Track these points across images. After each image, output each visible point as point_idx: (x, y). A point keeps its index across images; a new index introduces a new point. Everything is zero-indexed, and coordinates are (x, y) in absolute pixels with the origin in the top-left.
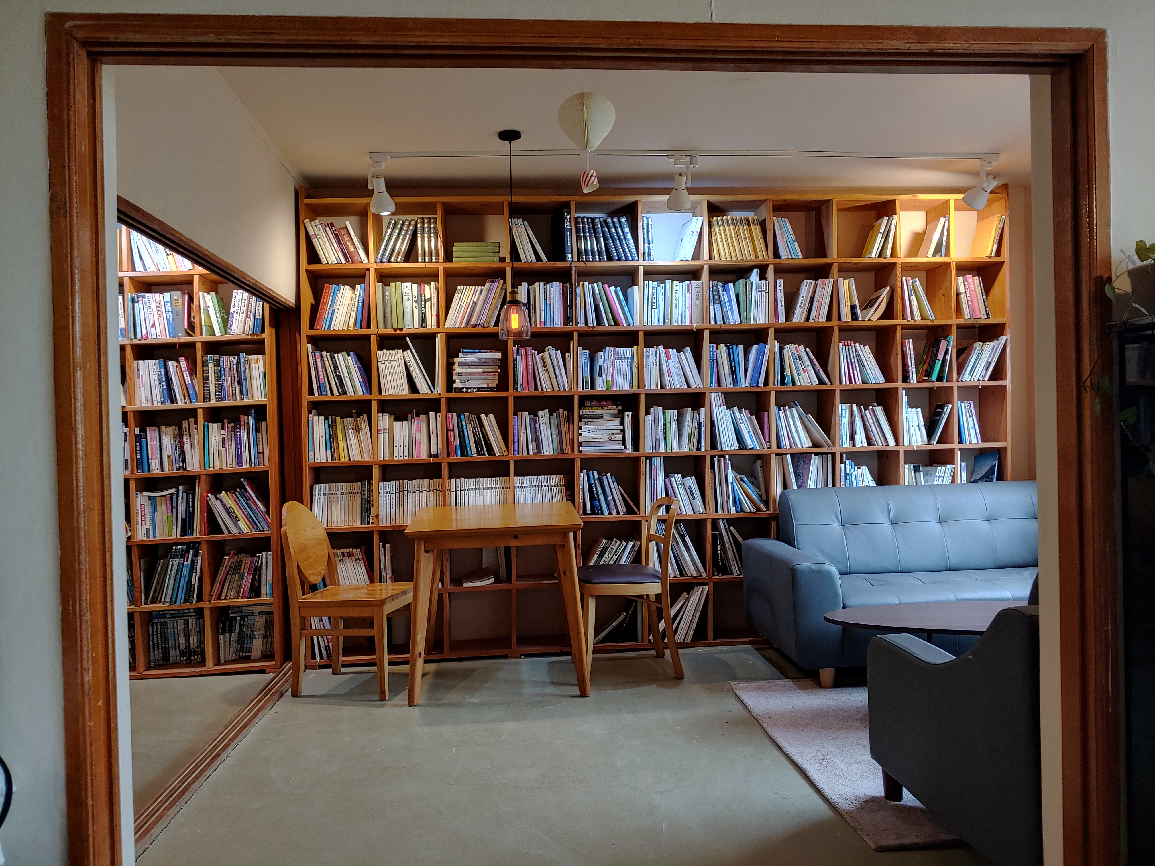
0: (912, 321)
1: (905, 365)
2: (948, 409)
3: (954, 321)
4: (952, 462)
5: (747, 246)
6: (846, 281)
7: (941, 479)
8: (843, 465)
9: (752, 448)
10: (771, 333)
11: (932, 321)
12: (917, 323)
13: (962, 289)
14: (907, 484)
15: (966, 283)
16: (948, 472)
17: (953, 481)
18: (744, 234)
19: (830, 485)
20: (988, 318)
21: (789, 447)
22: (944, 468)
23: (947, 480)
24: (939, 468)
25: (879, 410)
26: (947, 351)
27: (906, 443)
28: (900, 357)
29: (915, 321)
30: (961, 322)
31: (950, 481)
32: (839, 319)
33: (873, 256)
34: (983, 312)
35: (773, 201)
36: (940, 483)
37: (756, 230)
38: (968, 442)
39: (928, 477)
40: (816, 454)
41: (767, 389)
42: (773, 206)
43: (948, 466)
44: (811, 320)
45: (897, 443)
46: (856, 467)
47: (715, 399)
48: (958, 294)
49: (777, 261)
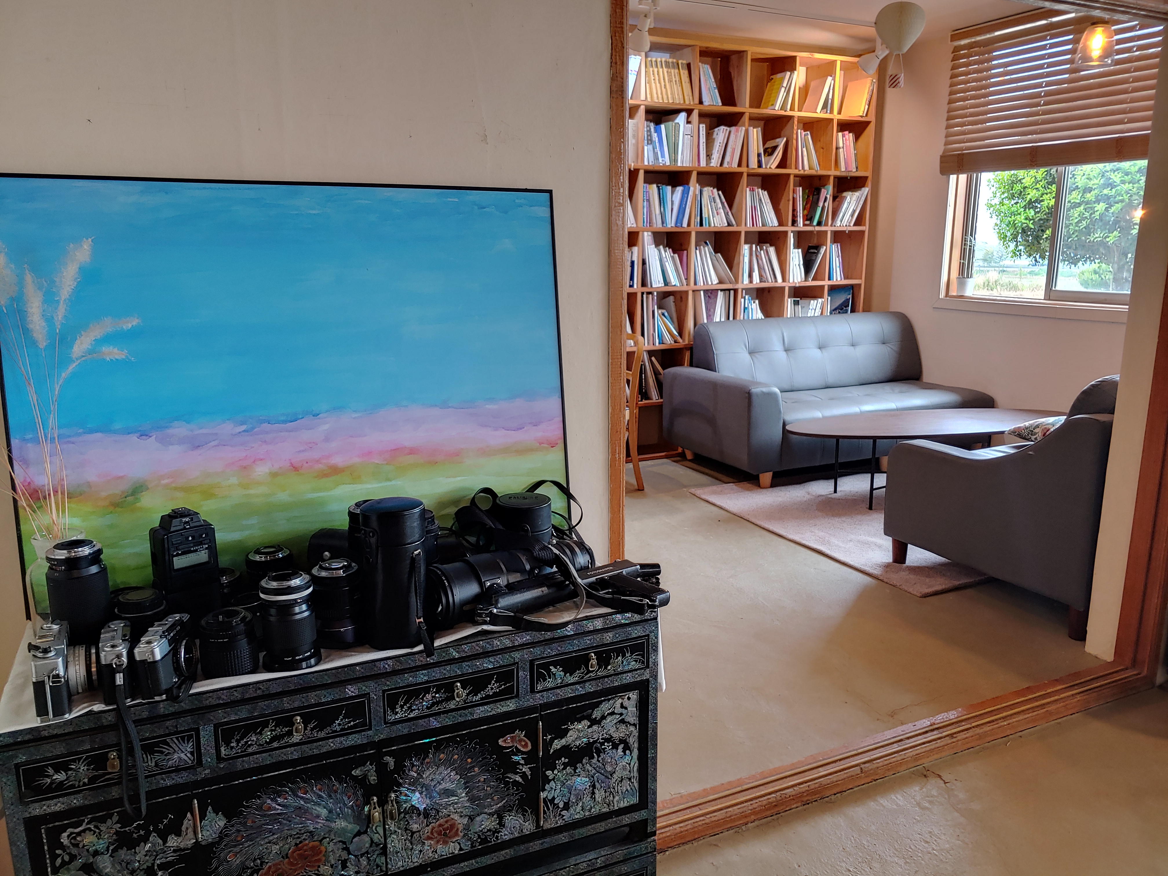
0: (802, 171)
1: (794, 210)
2: (822, 251)
3: (833, 173)
4: (821, 297)
5: (677, 89)
6: (755, 130)
7: (813, 311)
8: (743, 300)
9: (675, 285)
10: (694, 177)
11: (817, 171)
12: (806, 173)
13: (841, 145)
14: (789, 316)
15: (844, 139)
16: (819, 305)
17: (822, 314)
18: (675, 77)
19: (731, 318)
20: (857, 171)
21: (702, 284)
22: (816, 301)
23: (818, 313)
24: (812, 301)
25: (772, 250)
26: (826, 198)
27: (791, 281)
28: (791, 203)
29: (805, 171)
30: (838, 173)
31: (820, 313)
32: (748, 166)
33: (777, 108)
34: (854, 166)
35: (700, 47)
36: (812, 315)
37: (684, 73)
38: (835, 280)
39: (804, 310)
40: (721, 290)
41: (688, 230)
42: (700, 51)
43: (820, 300)
44: (725, 165)
45: (784, 280)
46: (752, 302)
47: (647, 237)
48: (837, 148)
49: (701, 107)
